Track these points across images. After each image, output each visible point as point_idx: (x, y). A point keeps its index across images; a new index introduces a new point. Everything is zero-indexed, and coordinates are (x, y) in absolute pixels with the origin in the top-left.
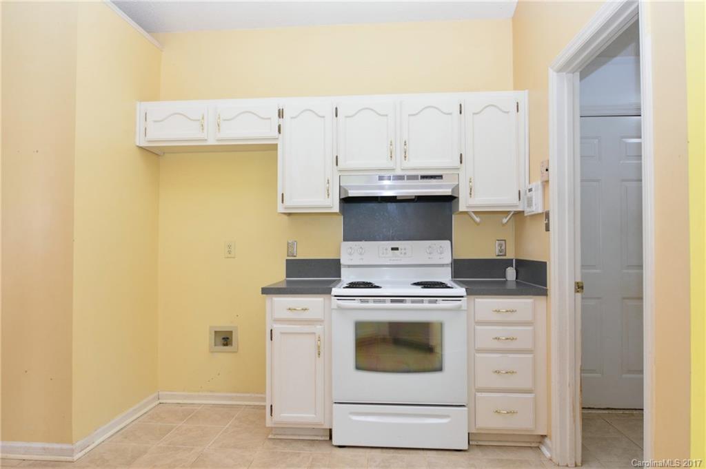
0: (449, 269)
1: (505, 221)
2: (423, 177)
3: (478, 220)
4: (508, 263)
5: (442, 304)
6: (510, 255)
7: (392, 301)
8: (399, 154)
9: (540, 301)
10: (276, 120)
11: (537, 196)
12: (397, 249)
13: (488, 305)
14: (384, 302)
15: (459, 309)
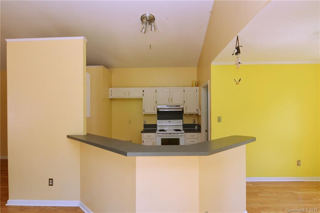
0: (182, 126)
1: (194, 116)
2: (176, 106)
3: (188, 115)
4: (196, 125)
5: (179, 135)
6: (196, 123)
7: (169, 134)
8: (170, 101)
9: (199, 134)
10: (142, 93)
11: (199, 111)
12: (170, 122)
13: (189, 135)
14: (167, 134)
15: (182, 136)
